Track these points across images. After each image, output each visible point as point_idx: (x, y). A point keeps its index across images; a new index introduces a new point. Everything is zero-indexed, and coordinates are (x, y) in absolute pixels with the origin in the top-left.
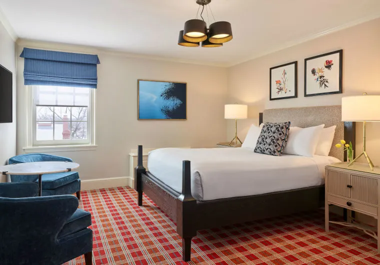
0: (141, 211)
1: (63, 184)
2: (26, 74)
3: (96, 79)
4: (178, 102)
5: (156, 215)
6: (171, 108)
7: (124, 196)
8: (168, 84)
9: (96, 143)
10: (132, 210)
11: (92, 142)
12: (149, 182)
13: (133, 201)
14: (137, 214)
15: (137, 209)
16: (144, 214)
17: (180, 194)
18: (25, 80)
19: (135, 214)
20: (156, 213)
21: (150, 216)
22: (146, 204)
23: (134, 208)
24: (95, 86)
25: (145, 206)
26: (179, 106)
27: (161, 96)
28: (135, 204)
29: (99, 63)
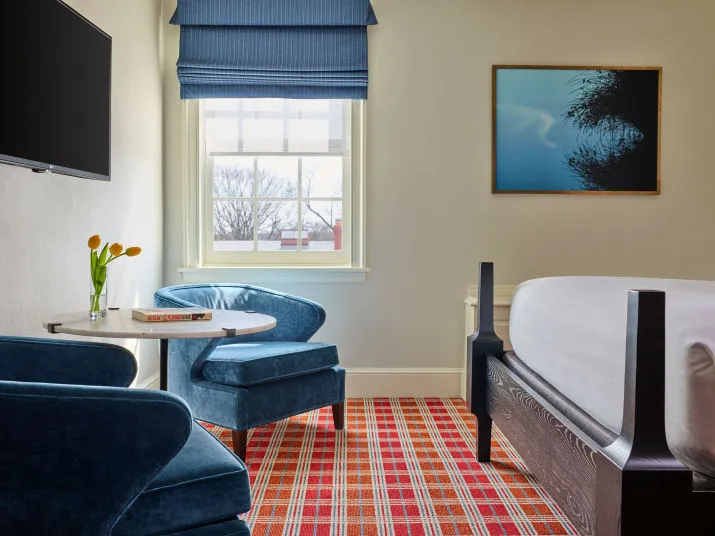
0: (484, 479)
1: (277, 376)
2: (183, 68)
3: (367, 71)
4: (628, 133)
5: (529, 501)
6: (602, 155)
7: (440, 427)
8: (593, 74)
9: (368, 263)
10: (452, 473)
11: (354, 259)
12: (509, 383)
13: (463, 444)
14: (466, 487)
15: (473, 473)
16: (492, 493)
17: (615, 436)
18: (182, 85)
19: (461, 487)
20: (532, 493)
21: (509, 501)
22: (500, 460)
23: (462, 466)
24: (362, 92)
25: (498, 465)
26: (632, 147)
27: (571, 114)
28: (468, 455)
29: (375, 22)
